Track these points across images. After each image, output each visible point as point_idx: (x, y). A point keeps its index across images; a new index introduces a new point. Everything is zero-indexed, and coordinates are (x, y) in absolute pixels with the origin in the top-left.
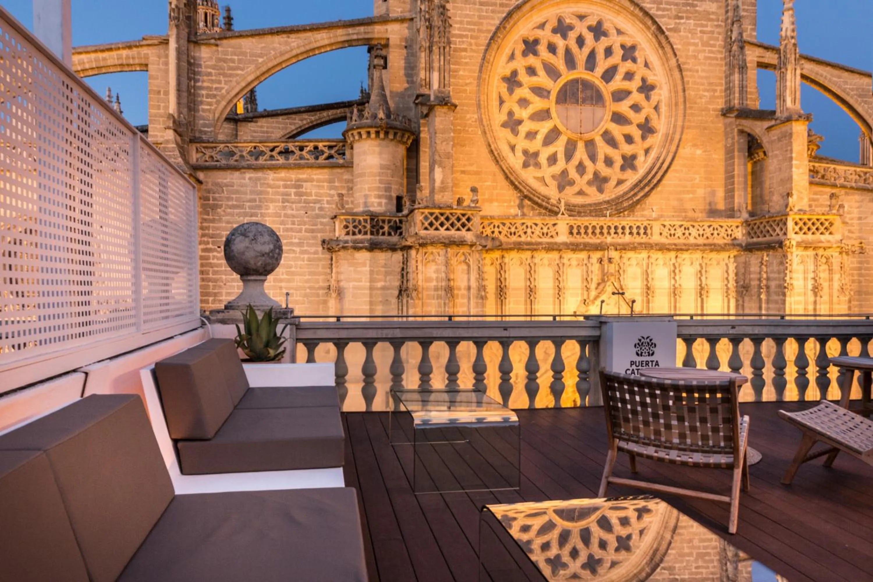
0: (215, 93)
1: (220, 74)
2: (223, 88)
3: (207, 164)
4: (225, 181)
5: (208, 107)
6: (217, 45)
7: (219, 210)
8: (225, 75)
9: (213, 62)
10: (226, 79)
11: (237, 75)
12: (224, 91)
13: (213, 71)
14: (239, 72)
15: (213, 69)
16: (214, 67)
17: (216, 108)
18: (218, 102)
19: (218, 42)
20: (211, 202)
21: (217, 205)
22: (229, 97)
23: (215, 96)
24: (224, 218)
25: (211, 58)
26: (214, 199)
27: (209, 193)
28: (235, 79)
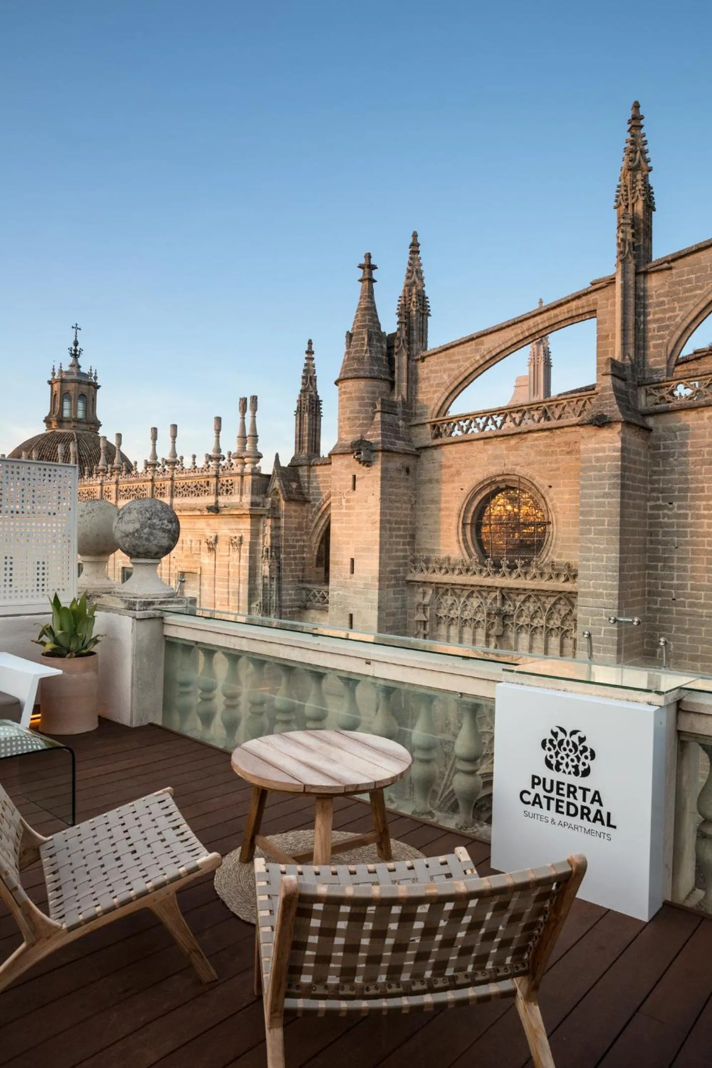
0: (668, 323)
1: (674, 300)
2: (677, 316)
3: (657, 407)
4: (678, 425)
5: (660, 341)
6: (670, 269)
7: (671, 459)
8: (679, 300)
9: (666, 289)
10: (681, 304)
11: (695, 296)
12: (678, 319)
13: (665, 299)
14: (698, 292)
15: (667, 296)
16: (666, 294)
17: (669, 341)
18: (672, 334)
19: (672, 264)
20: (662, 451)
21: (668, 454)
22: (685, 325)
23: (668, 327)
24: (676, 469)
25: (663, 285)
26: (666, 447)
27: (660, 440)
28: (692, 302)
